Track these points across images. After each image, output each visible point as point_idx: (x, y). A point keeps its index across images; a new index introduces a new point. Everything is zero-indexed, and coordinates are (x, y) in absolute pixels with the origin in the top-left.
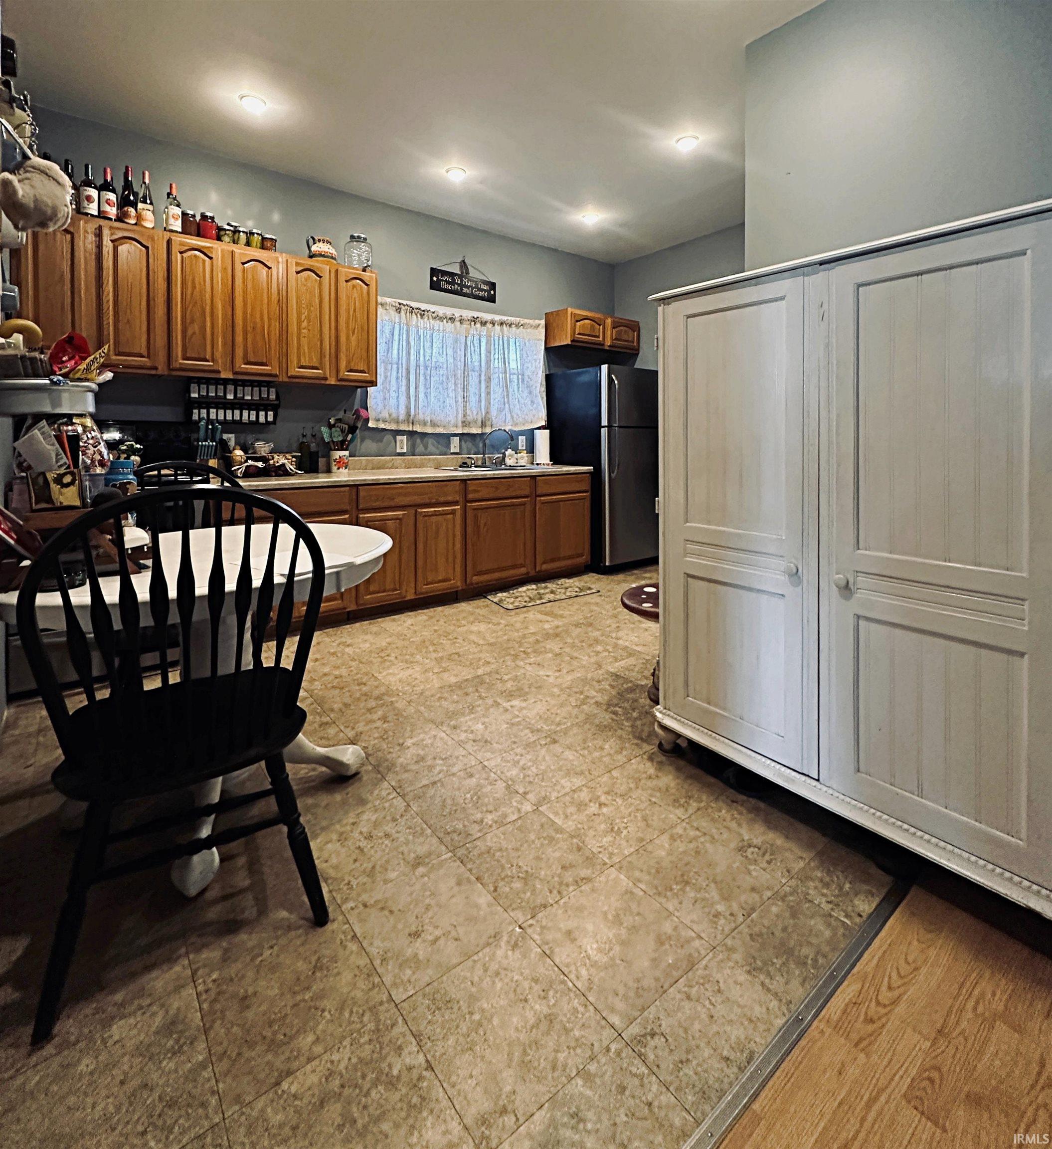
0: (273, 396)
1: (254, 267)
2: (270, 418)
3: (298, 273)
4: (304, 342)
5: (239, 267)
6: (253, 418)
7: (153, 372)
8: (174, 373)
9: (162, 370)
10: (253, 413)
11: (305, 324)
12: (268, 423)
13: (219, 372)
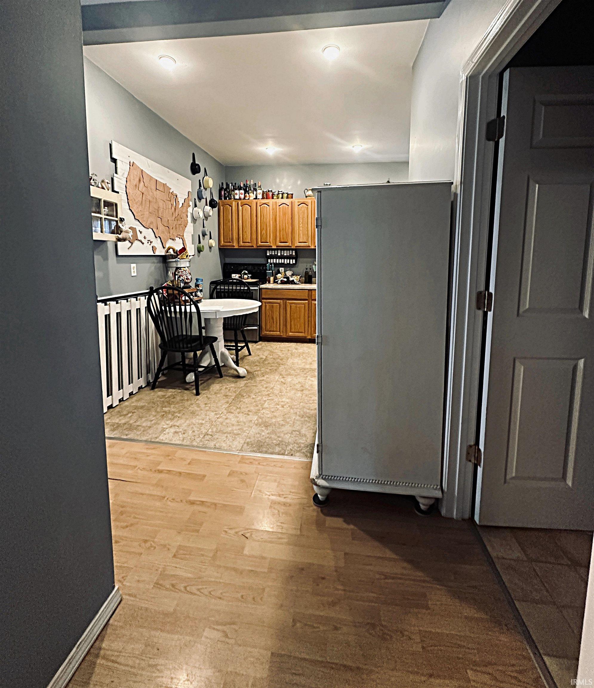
0: (294, 254)
1: (283, 207)
2: (294, 262)
3: (299, 205)
4: (301, 232)
5: (278, 207)
6: (288, 262)
7: (252, 248)
8: (258, 248)
9: (255, 247)
10: (288, 260)
11: (301, 225)
12: (293, 264)
13: (271, 246)
